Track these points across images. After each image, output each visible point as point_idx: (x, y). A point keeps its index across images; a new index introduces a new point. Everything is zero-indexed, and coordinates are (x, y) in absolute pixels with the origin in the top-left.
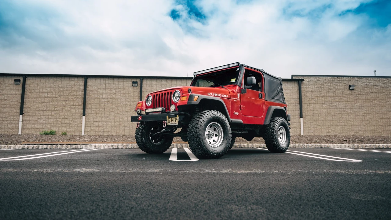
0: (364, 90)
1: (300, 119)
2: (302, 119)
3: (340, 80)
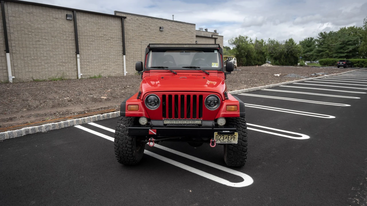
0: (169, 32)
1: (123, 56)
2: (124, 56)
3: (154, 21)
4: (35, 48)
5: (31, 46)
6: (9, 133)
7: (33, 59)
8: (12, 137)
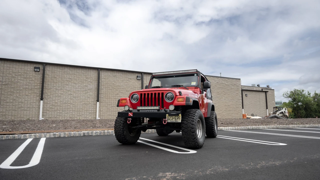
4: (115, 99)
5: (113, 98)
6: (74, 133)
7: (113, 106)
8: (75, 136)
